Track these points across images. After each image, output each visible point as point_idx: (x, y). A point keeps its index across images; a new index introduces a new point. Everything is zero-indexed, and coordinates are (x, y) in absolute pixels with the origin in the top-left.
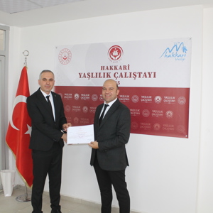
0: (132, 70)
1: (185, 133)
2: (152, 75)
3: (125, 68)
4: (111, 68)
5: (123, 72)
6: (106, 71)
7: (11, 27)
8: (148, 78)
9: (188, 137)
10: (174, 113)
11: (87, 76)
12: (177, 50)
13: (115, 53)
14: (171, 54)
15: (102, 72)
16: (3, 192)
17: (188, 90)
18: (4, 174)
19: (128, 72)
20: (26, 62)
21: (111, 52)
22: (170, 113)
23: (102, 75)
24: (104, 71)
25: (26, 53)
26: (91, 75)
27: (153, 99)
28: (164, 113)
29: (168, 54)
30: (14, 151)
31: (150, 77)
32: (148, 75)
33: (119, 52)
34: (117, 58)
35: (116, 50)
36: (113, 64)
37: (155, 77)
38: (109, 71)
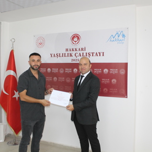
0: (87, 51)
1: (125, 95)
2: (102, 54)
3: (82, 49)
4: (73, 50)
5: (81, 52)
6: (69, 52)
7: (2, 22)
8: (99, 57)
9: (127, 97)
10: (117, 80)
11: (56, 55)
12: (119, 37)
13: (76, 39)
14: (114, 39)
15: (67, 53)
17: (126, 64)
19: (85, 52)
20: (13, 47)
21: (73, 39)
22: (114, 81)
23: (66, 55)
24: (68, 52)
25: (13, 40)
26: (59, 55)
27: (102, 71)
28: (110, 81)
29: (112, 39)
30: (5, 110)
31: (100, 55)
32: (98, 54)
33: (78, 38)
34: (77, 42)
35: (76, 37)
36: (74, 47)
37: (103, 55)
38: (71, 52)
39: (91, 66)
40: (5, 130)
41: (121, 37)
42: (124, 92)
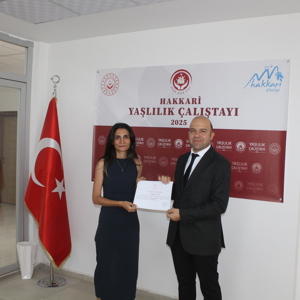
0: (204, 104)
1: (278, 196)
2: (233, 112)
3: (194, 101)
4: (175, 102)
5: (192, 107)
6: (167, 106)
7: (35, 43)
8: (227, 117)
9: (282, 201)
10: (263, 166)
11: (140, 112)
12: (269, 77)
13: (181, 80)
14: (260, 82)
15: (162, 107)
16: (20, 273)
17: (283, 134)
18: (22, 247)
19: (199, 107)
20: (55, 92)
21: (175, 79)
22: (257, 167)
23: (162, 111)
24: (165, 106)
25: (56, 79)
26: (146, 111)
27: (234, 145)
28: (250, 166)
29: (256, 82)
30: (37, 217)
31: (230, 114)
32: (226, 112)
33: (187, 79)
34: (183, 87)
35: (181, 76)
36: (178, 96)
37: (236, 114)
38: (171, 106)
39: (213, 135)
40: (34, 256)
41: (274, 79)
42: (276, 190)
